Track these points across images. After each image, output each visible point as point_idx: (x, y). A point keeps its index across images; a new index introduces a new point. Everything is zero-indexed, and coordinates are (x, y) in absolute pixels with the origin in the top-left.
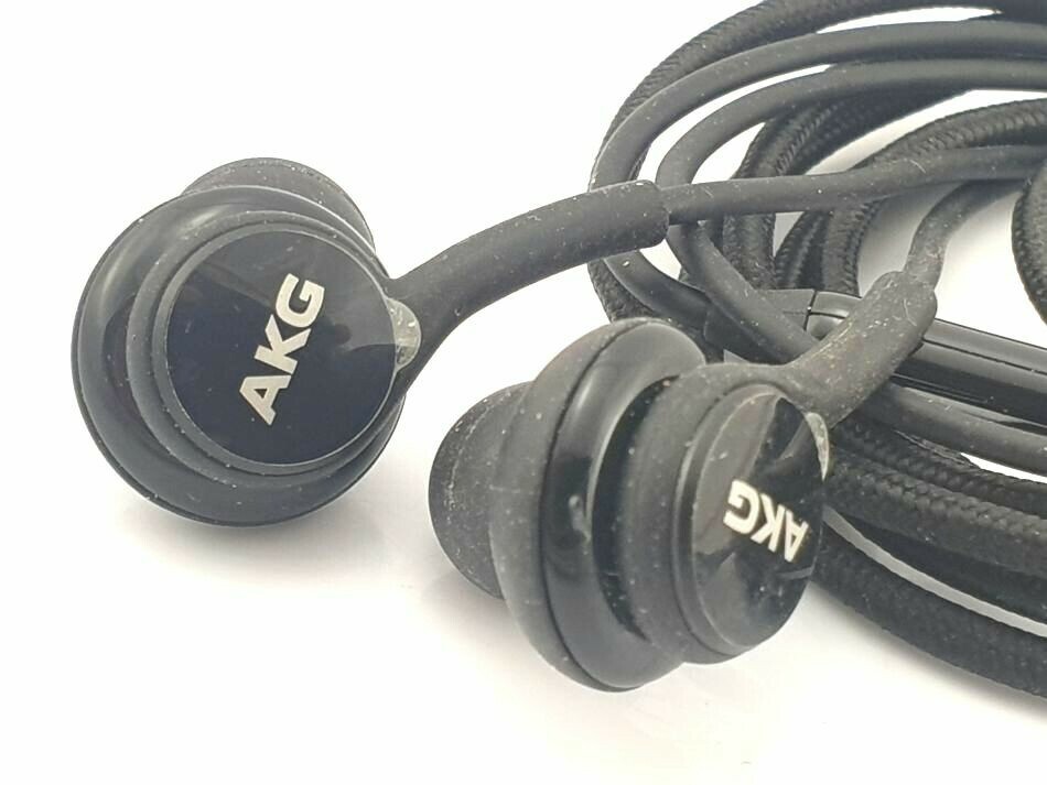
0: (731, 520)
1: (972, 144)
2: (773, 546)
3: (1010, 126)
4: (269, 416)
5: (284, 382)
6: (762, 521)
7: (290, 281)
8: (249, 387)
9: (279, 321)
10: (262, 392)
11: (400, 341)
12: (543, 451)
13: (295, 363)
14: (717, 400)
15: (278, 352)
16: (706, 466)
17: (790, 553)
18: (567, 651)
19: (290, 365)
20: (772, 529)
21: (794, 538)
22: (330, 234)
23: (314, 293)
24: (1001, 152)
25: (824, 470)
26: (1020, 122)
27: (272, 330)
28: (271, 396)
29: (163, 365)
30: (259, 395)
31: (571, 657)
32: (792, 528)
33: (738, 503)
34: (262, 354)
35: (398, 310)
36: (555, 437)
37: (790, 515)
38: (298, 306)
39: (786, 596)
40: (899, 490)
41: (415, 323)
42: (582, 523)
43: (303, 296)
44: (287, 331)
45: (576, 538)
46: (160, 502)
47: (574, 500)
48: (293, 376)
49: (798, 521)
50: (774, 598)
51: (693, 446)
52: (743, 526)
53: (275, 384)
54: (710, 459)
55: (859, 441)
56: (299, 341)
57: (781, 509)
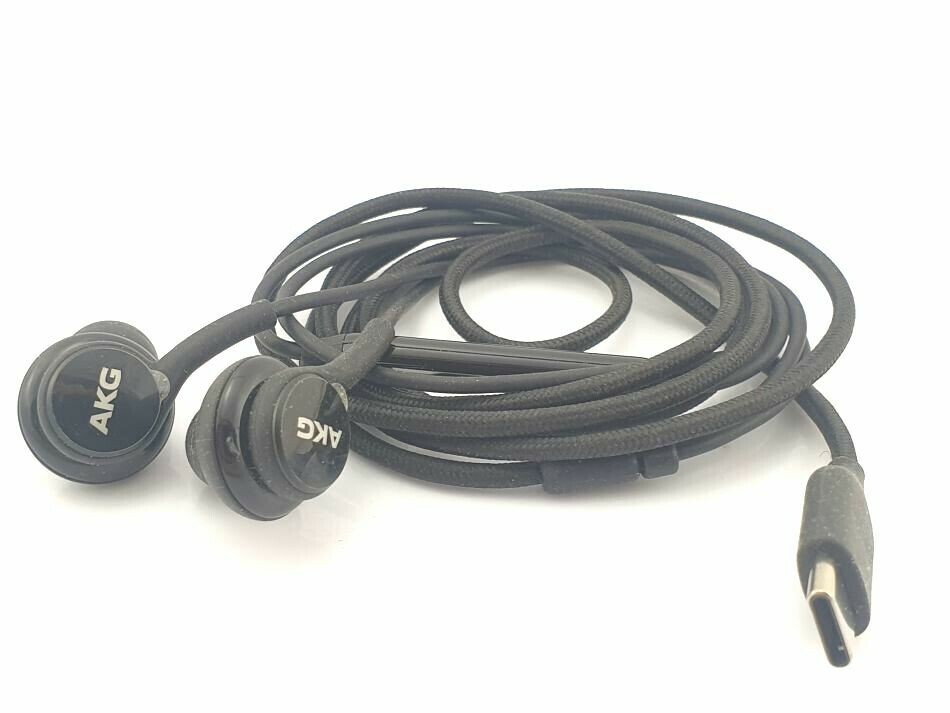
0: (300, 434)
1: (420, 264)
2: (325, 442)
3: (436, 254)
4: (105, 431)
5: (109, 415)
6: (316, 433)
7: (105, 371)
8: (93, 420)
9: (102, 388)
10: (100, 421)
11: (161, 389)
12: (212, 420)
13: (112, 406)
14: (286, 384)
15: (104, 402)
16: (283, 413)
17: (334, 445)
18: (242, 507)
19: (111, 407)
20: (323, 434)
21: (335, 438)
22: (120, 346)
23: (116, 374)
24: (433, 265)
25: (347, 407)
26: (440, 252)
27: (100, 393)
28: (104, 422)
29: (53, 418)
30: (100, 423)
31: (245, 509)
32: (333, 434)
33: (303, 427)
34: (97, 405)
35: (157, 374)
36: (216, 413)
37: (331, 428)
38: (110, 380)
39: (336, 464)
40: (390, 411)
41: (166, 379)
42: (235, 449)
43: (112, 376)
44: (107, 393)
45: (233, 456)
46: (69, 479)
47: (229, 439)
48: (114, 412)
49: (335, 430)
50: (330, 466)
51: (277, 405)
52: (308, 436)
53: (105, 417)
54: (285, 409)
55: (372, 393)
56: (113, 396)
57: (326, 427)
